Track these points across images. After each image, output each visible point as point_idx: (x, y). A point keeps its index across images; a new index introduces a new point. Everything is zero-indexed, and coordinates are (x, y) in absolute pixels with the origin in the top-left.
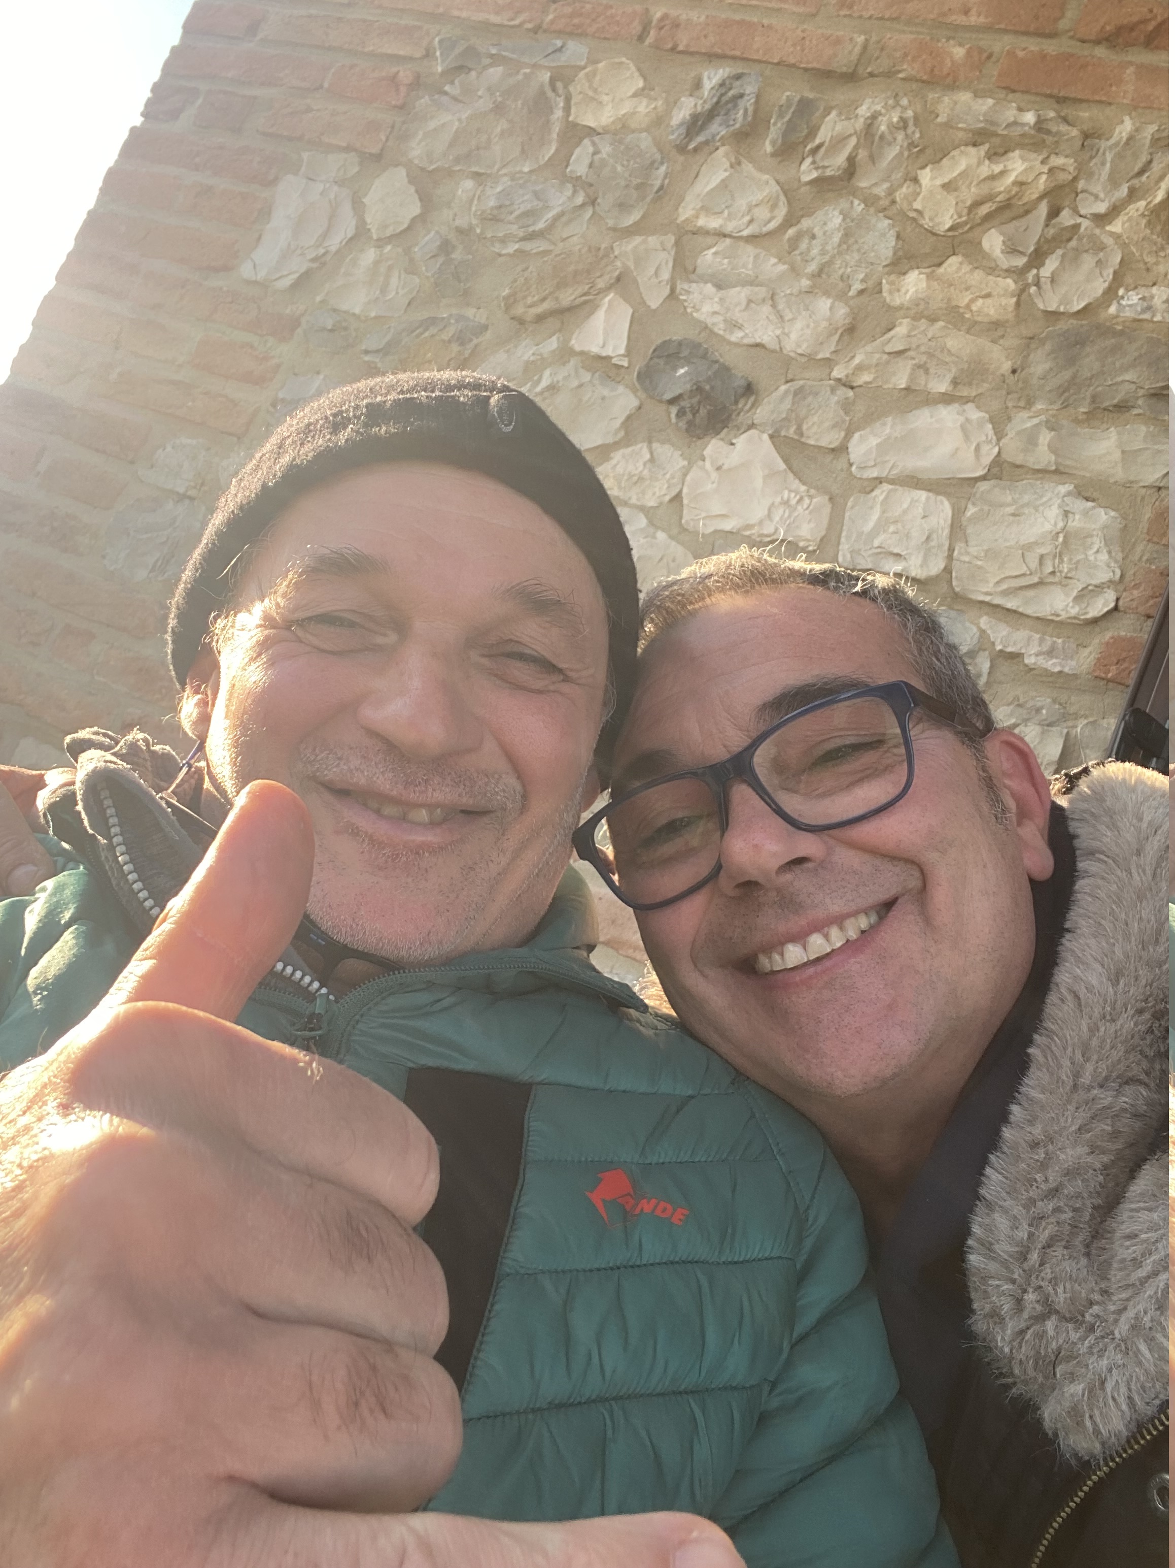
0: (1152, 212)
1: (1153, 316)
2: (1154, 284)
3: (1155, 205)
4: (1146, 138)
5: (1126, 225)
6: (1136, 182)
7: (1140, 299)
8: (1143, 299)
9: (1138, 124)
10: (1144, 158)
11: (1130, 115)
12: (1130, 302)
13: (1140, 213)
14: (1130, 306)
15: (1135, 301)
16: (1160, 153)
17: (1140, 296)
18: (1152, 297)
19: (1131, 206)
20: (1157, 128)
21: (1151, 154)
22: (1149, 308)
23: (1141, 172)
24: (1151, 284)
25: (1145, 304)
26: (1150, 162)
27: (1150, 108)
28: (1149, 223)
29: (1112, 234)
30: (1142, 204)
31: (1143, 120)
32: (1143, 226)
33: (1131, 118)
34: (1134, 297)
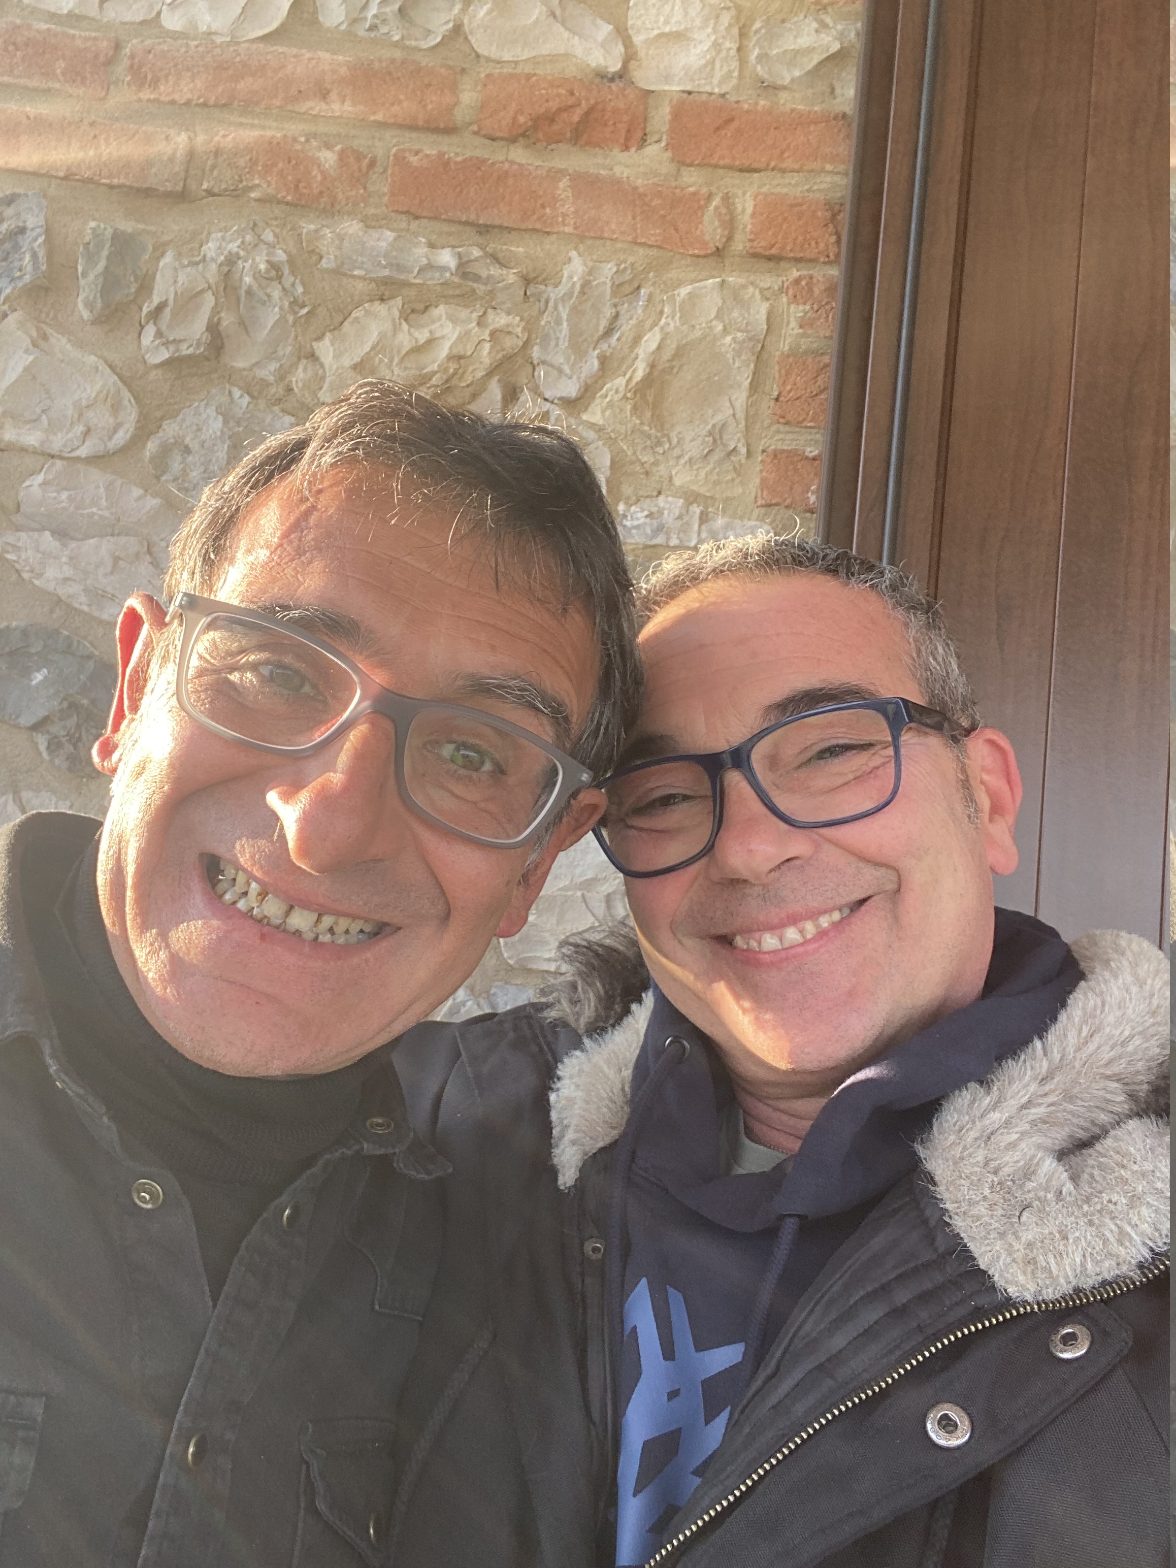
0: (635, 393)
1: (668, 539)
2: (659, 493)
3: (637, 383)
4: (604, 283)
5: (608, 413)
6: (604, 346)
7: (646, 517)
8: (650, 515)
9: (590, 264)
10: (608, 312)
11: (576, 249)
12: (636, 523)
13: (620, 395)
14: (637, 527)
15: (642, 521)
16: (626, 305)
17: (646, 513)
18: (661, 512)
19: (608, 386)
20: (615, 269)
21: (615, 306)
22: (660, 528)
23: (609, 332)
24: (655, 494)
25: (655, 523)
26: (617, 316)
27: (601, 238)
28: (635, 408)
29: (592, 426)
30: (620, 382)
31: (595, 257)
32: (628, 414)
33: (580, 255)
34: (639, 515)
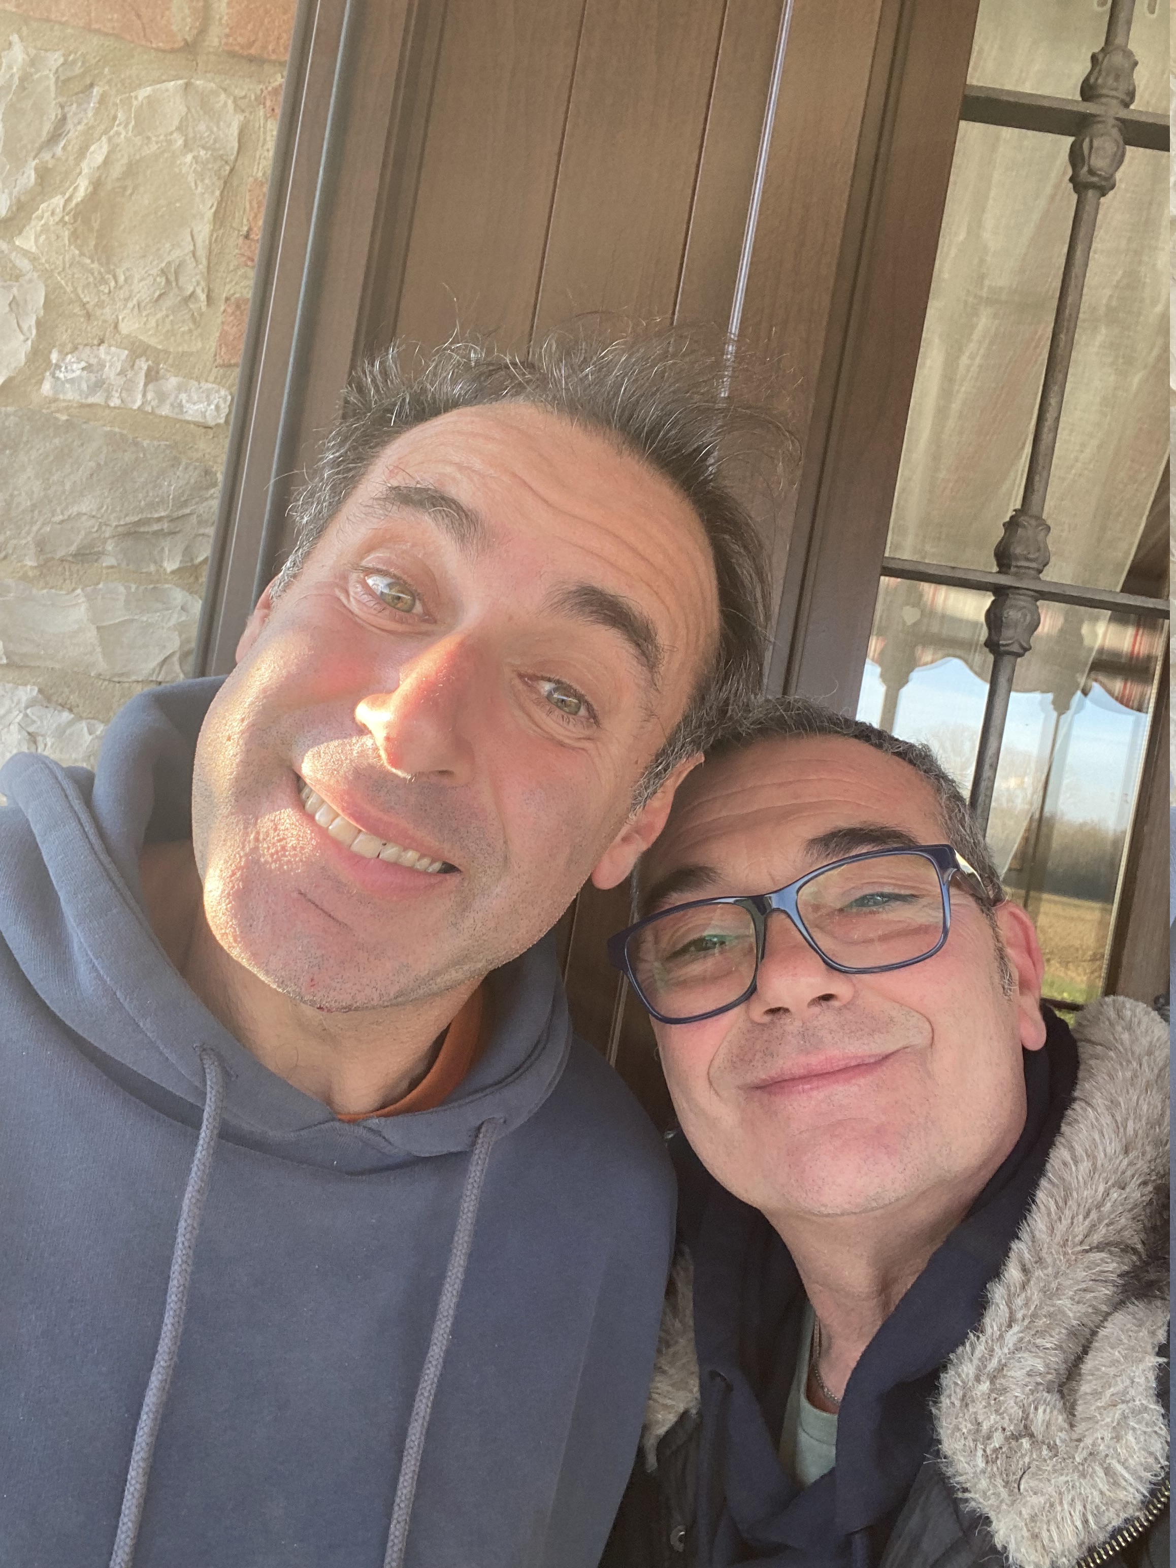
0: (75, 218)
1: (108, 397)
2: (102, 342)
3: (77, 205)
4: (47, 77)
5: (43, 237)
6: (46, 156)
7: (83, 369)
8: (88, 368)
9: (33, 52)
10: (53, 113)
11: (19, 32)
12: (70, 376)
13: (57, 218)
14: (72, 381)
15: (78, 373)
16: (75, 106)
17: (83, 364)
18: (102, 365)
19: (43, 206)
20: (61, 60)
21: (62, 107)
22: (99, 384)
23: (54, 137)
24: (96, 342)
25: (93, 378)
26: (64, 118)
27: (48, 20)
28: (74, 235)
29: (25, 253)
30: (58, 201)
31: (39, 44)
32: (67, 242)
33: (21, 39)
34: (75, 366)
